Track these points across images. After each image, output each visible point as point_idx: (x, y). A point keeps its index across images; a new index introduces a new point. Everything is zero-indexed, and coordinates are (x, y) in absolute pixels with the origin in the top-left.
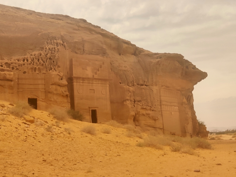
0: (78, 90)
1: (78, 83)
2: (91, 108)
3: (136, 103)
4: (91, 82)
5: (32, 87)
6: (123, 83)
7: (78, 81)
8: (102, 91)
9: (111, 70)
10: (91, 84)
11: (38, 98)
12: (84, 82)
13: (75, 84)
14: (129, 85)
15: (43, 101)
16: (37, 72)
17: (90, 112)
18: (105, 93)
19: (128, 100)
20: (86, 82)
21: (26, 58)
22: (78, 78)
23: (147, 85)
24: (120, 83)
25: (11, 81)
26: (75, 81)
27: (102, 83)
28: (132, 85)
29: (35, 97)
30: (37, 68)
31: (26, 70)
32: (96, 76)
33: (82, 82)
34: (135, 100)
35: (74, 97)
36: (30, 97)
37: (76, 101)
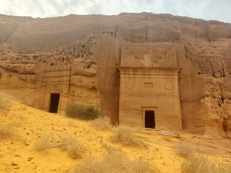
0: (127, 84)
1: (127, 76)
2: (145, 107)
3: (225, 101)
4: (147, 73)
5: (56, 79)
6: (203, 73)
7: (127, 73)
8: (166, 85)
9: (185, 58)
10: (147, 76)
11: (61, 94)
12: (137, 73)
13: (122, 76)
14: (215, 76)
15: (66, 96)
16: (65, 62)
17: (143, 114)
18: (171, 88)
19: (207, 96)
20: (139, 73)
22: (126, 68)
24: (199, 73)
25: (34, 74)
26: (122, 72)
27: (166, 74)
28: (221, 76)
29: (58, 92)
30: (65, 57)
31: (54, 62)
32: (156, 65)
33: (132, 73)
34: (224, 96)
35: (120, 92)
36: (53, 92)
37: (123, 98)
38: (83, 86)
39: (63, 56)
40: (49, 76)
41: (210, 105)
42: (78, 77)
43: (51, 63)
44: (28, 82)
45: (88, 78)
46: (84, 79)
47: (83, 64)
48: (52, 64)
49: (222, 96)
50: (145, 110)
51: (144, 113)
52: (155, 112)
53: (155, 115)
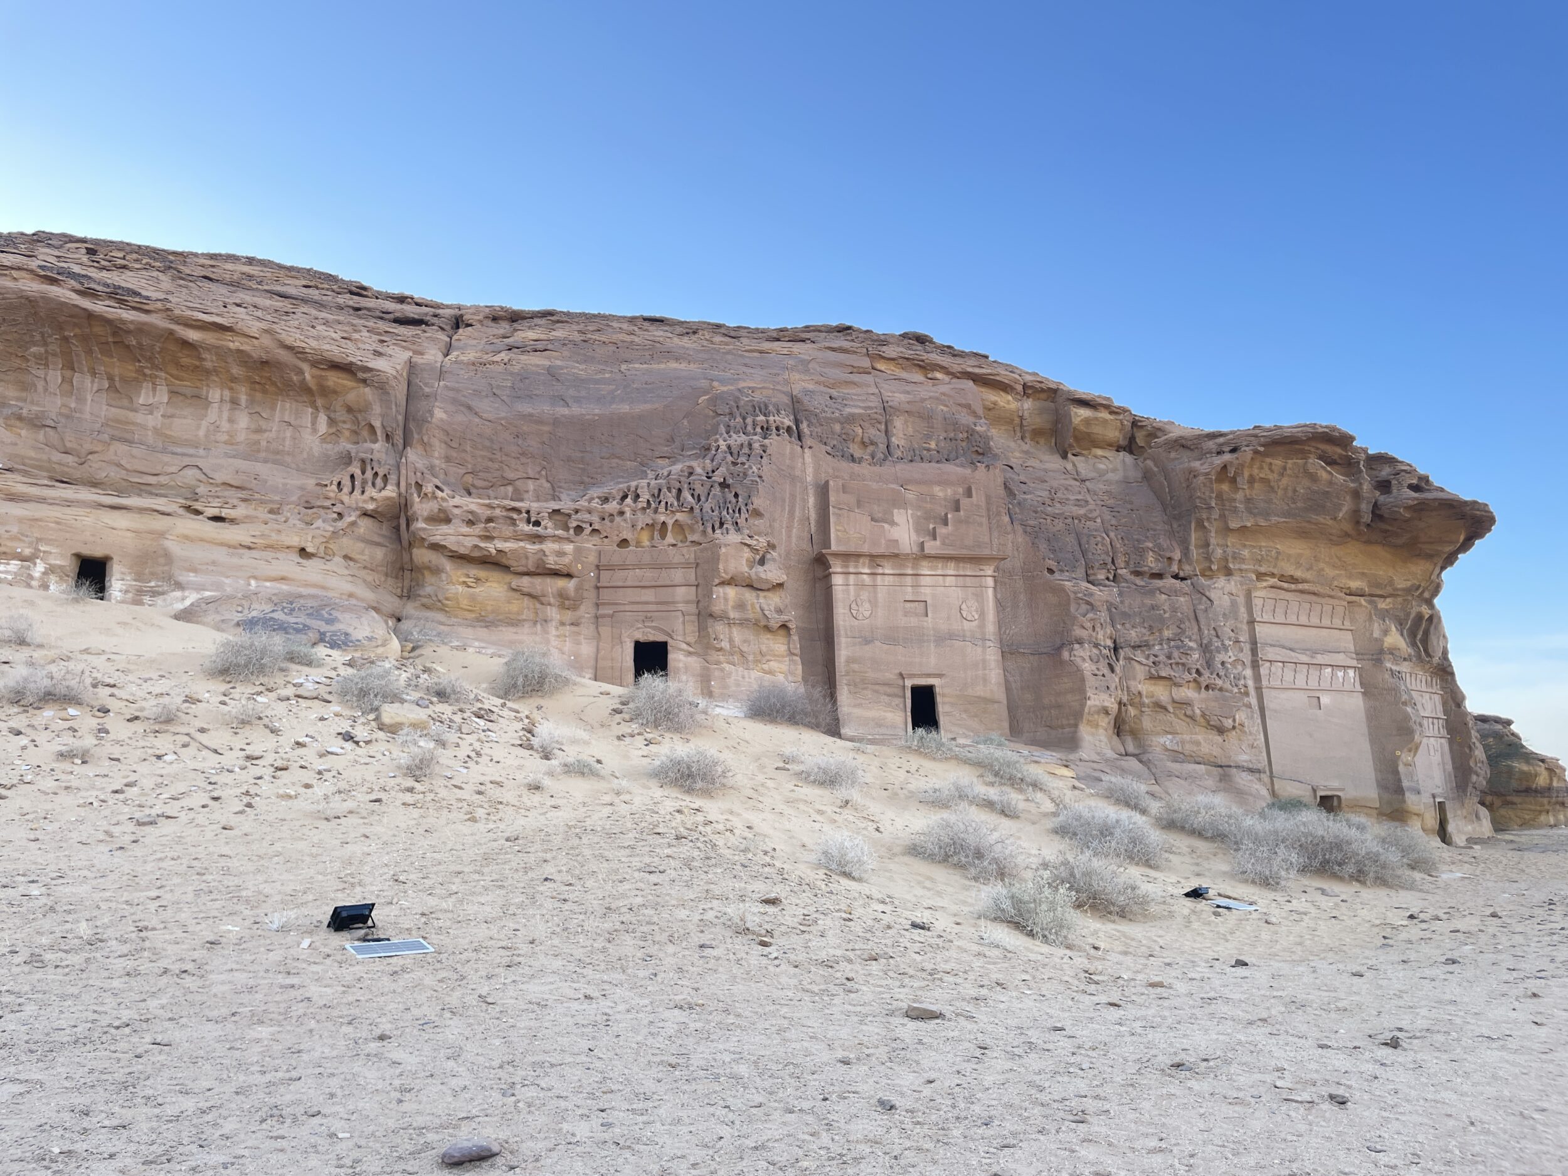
0: (854, 606)
1: (852, 577)
2: (912, 676)
3: (1122, 653)
4: (910, 572)
5: (648, 595)
6: (1062, 571)
7: (852, 570)
8: (964, 606)
9: (1007, 519)
10: (909, 580)
11: (670, 641)
12: (880, 571)
13: (837, 580)
14: (1091, 578)
15: (691, 649)
16: (670, 539)
17: (904, 697)
18: (976, 617)
19: (1080, 642)
20: (887, 571)
21: (633, 489)
22: (847, 557)
23: (1182, 574)
24: (1051, 571)
25: (569, 576)
26: (836, 567)
27: (962, 573)
28: (1108, 579)
29: (660, 638)
30: (670, 522)
31: (626, 534)
32: (932, 547)
33: (867, 571)
34: (1120, 641)
35: (836, 633)
36: (642, 637)
37: (843, 652)
38: (747, 620)
39: (662, 518)
40: (620, 584)
41: (1087, 667)
42: (731, 592)
43: (617, 539)
44: (550, 604)
45: (761, 594)
46: (749, 596)
47: (747, 554)
48: (624, 543)
49: (1115, 642)
50: (909, 683)
51: (908, 694)
52: (937, 690)
53: (939, 700)
